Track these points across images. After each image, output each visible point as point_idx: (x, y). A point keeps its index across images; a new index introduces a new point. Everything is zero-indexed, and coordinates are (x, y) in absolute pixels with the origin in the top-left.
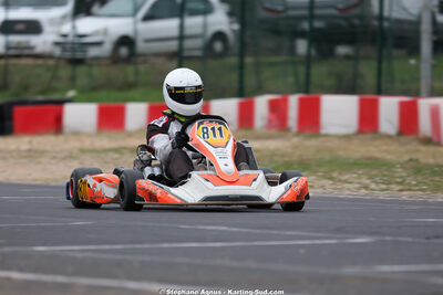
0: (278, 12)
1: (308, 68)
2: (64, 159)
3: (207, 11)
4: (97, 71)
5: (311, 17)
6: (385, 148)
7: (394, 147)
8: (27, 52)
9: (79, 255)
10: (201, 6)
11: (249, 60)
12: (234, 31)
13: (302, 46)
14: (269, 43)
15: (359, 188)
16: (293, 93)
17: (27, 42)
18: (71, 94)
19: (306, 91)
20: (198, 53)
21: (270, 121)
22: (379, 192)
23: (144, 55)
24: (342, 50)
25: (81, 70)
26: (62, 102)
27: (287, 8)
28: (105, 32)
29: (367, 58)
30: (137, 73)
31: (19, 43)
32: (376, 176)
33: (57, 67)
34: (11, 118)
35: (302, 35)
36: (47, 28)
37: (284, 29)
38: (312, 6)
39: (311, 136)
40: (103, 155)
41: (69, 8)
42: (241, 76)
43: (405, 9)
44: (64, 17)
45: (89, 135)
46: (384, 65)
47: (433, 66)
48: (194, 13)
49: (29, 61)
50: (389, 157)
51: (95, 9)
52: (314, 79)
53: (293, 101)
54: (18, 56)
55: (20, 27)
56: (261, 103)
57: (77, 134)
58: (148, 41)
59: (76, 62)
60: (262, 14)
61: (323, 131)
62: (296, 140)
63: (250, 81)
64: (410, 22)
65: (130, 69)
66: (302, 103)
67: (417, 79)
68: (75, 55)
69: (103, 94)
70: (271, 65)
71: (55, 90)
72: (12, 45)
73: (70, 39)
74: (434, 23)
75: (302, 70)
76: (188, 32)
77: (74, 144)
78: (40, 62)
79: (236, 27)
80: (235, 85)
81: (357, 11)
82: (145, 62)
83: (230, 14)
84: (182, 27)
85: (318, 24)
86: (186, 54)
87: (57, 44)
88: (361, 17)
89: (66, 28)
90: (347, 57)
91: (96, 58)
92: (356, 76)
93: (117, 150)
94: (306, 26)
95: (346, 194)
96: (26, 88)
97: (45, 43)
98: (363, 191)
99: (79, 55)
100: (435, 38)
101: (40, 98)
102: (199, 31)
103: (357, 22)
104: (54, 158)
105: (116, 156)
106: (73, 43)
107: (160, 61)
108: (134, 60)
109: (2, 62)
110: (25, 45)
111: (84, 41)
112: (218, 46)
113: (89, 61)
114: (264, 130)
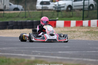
4: (63, 13)
8: (47, 9)
12: (95, 4)
18: (57, 18)
20: (87, 9)
25: (60, 13)
26: (56, 20)
30: (73, 14)
31: (45, 7)
33: (54, 12)
36: (51, 3)
40: (67, 32)
45: (62, 28)
49: (48, 11)
54: (45, 10)
55: (45, 3)
57: (59, 28)
58: (75, 6)
59: (58, 11)
65: (71, 13)
69: (65, 18)
71: (54, 18)
72: (43, 7)
73: (57, 6)
76: (85, 4)
78: (50, 11)
80: (96, 17)
82: (74, 11)
86: (85, 9)
87: (54, 7)
89: (56, 3)
91: (63, 10)
93: (70, 31)
97: (51, 7)
101: (50, 19)
105: (70, 33)
106: (58, 7)
107: (78, 11)
108: (72, 11)
109: (41, 11)
110: (46, 7)
111: (60, 6)
112: (91, 8)
113: (61, 11)
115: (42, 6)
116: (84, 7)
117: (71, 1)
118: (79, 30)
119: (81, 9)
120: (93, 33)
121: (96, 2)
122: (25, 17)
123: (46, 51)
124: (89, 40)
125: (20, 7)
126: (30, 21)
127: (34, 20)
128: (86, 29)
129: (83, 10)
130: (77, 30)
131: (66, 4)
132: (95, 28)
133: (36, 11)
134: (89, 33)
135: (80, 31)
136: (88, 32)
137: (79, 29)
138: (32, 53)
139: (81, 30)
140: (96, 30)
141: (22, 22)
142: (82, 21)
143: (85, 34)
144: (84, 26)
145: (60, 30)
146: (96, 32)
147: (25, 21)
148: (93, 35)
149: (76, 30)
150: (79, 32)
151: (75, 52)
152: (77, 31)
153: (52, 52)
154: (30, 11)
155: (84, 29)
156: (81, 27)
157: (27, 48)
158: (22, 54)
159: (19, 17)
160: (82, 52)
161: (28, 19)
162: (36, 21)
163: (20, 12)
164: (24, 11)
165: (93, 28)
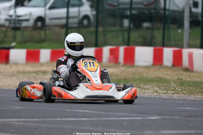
0: (115, 6)
1: (129, 33)
2: (10, 76)
3: (80, 5)
4: (26, 33)
5: (131, 9)
6: (166, 73)
7: (170, 72)
9: (17, 124)
10: (77, 3)
11: (100, 29)
12: (93, 15)
13: (126, 23)
14: (110, 20)
15: (153, 92)
16: (122, 45)
18: (13, 44)
19: (128, 45)
20: (75, 25)
21: (110, 59)
22: (163, 94)
23: (49, 26)
24: (146, 25)
25: (19, 33)
26: (9, 49)
27: (119, 4)
28: (31, 14)
29: (158, 29)
30: (46, 34)
32: (162, 86)
33: (7, 31)
35: (126, 17)
36: (2, 12)
37: (117, 14)
38: (131, 3)
39: (130, 67)
40: (28, 75)
41: (13, 2)
42: (97, 37)
43: (177, 5)
44: (10, 7)
45: (22, 65)
46: (166, 32)
47: (190, 33)
48: (74, 6)
50: (168, 77)
51: (26, 3)
52: (132, 39)
53: (122, 49)
56: (106, 50)
57: (16, 64)
58: (51, 19)
59: (16, 29)
60: (107, 7)
61: (136, 64)
62: (122, 68)
63: (101, 39)
64: (179, 12)
65: (42, 33)
66: (126, 50)
67: (182, 39)
68: (15, 25)
69: (29, 44)
70: (111, 31)
71: (6, 42)
73: (13, 17)
74: (191, 12)
75: (126, 34)
76: (70, 15)
77: (14, 69)
79: (94, 13)
80: (94, 41)
81: (153, 6)
82: (49, 29)
83: (91, 6)
84: (68, 12)
85: (134, 12)
86: (69, 26)
87: (6, 20)
88: (155, 9)
89: (12, 12)
90: (148, 28)
91: (26, 27)
92: (152, 37)
93: (36, 72)
94: (128, 13)
95: (146, 95)
97: (1, 19)
98: (155, 93)
99: (17, 25)
100: (191, 19)
102: (76, 14)
103: (153, 11)
104: (5, 75)
105: (35, 75)
106: (15, 20)
107: (57, 29)
108: (44, 28)
111: (20, 18)
112: (85, 22)
113: (23, 29)
114: (107, 63)
116: (67, 22)
131: (33, 14)
145: (17, 69)
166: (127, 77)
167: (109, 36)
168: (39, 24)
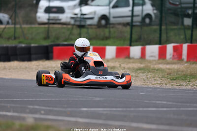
0: (178, 5)
1: (192, 31)
3: (143, 4)
4: (90, 31)
5: (194, 8)
8: (58, 22)
10: (141, 2)
11: (163, 27)
12: (155, 14)
13: (188, 22)
14: (172, 19)
16: (186, 42)
17: (58, 17)
19: (191, 42)
20: (138, 24)
21: (173, 56)
23: (113, 24)
25: (84, 30)
27: (181, 3)
28: (95, 13)
30: (110, 32)
31: (54, 17)
33: (72, 28)
34: (52, 52)
35: (188, 16)
36: (67, 10)
37: (179, 13)
38: (194, 3)
39: (193, 63)
41: (77, 1)
42: (160, 34)
44: (75, 6)
48: (138, 5)
49: (60, 26)
53: (185, 47)
54: (54, 24)
55: (54, 10)
56: (170, 48)
58: (114, 17)
59: (81, 27)
62: (186, 64)
63: (164, 37)
65: (107, 30)
66: (189, 48)
68: (81, 23)
69: (94, 42)
71: (71, 39)
72: (51, 18)
73: (79, 16)
75: (189, 32)
78: (65, 26)
80: (158, 39)
82: (113, 27)
83: (153, 5)
84: (133, 11)
86: (134, 24)
87: (72, 18)
89: (77, 11)
91: (90, 25)
94: (190, 12)
96: (58, 38)
97: (67, 17)
99: (83, 23)
101: (66, 43)
102: (139, 13)
106: (80, 18)
107: (120, 27)
108: (108, 26)
109: (46, 26)
110: (56, 18)
111: (85, 16)
112: (147, 21)
113: (87, 26)
114: (171, 60)
115: (49, 17)
116: (132, 20)
117: (108, 7)
118: (123, 65)
119: (128, 24)
120: (149, 71)
121: (156, 10)
122: (13, 38)
123: (56, 107)
124: (143, 86)
125: (4, 17)
126: (23, 45)
127: (33, 43)
128: (137, 64)
129: (131, 25)
130: (119, 65)
131: (97, 13)
132: (154, 62)
133: (37, 26)
134: (142, 71)
135: (124, 68)
136: (140, 69)
137: (123, 63)
138: (28, 110)
139: (126, 66)
140: (157, 67)
141: (7, 48)
142: (128, 47)
143: (134, 75)
144: (133, 58)
146: (157, 70)
147: (14, 45)
148: (149, 75)
149: (117, 64)
150: (122, 69)
151: (114, 109)
152: (117, 68)
153: (69, 109)
154: (24, 26)
155: (133, 63)
156: (127, 60)
157: (18, 99)
158: (9, 111)
159: (2, 37)
160: (128, 109)
161: (20, 42)
162: (36, 45)
163: (5, 28)
164: (13, 26)
165: (150, 62)
166: (193, 72)
167: (171, 34)
168: (103, 22)
